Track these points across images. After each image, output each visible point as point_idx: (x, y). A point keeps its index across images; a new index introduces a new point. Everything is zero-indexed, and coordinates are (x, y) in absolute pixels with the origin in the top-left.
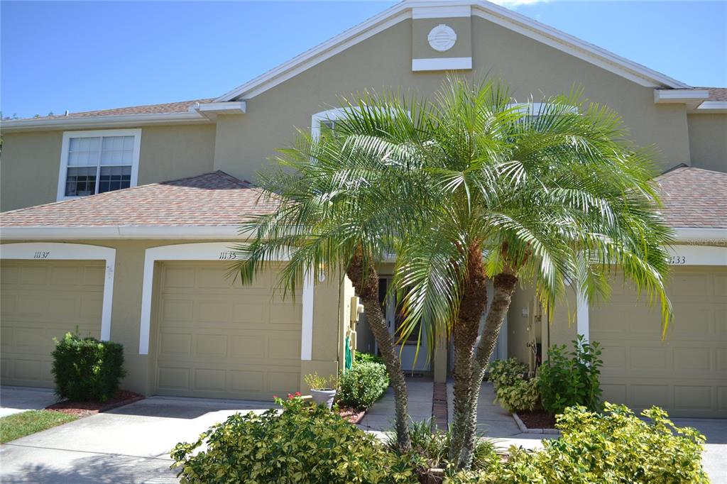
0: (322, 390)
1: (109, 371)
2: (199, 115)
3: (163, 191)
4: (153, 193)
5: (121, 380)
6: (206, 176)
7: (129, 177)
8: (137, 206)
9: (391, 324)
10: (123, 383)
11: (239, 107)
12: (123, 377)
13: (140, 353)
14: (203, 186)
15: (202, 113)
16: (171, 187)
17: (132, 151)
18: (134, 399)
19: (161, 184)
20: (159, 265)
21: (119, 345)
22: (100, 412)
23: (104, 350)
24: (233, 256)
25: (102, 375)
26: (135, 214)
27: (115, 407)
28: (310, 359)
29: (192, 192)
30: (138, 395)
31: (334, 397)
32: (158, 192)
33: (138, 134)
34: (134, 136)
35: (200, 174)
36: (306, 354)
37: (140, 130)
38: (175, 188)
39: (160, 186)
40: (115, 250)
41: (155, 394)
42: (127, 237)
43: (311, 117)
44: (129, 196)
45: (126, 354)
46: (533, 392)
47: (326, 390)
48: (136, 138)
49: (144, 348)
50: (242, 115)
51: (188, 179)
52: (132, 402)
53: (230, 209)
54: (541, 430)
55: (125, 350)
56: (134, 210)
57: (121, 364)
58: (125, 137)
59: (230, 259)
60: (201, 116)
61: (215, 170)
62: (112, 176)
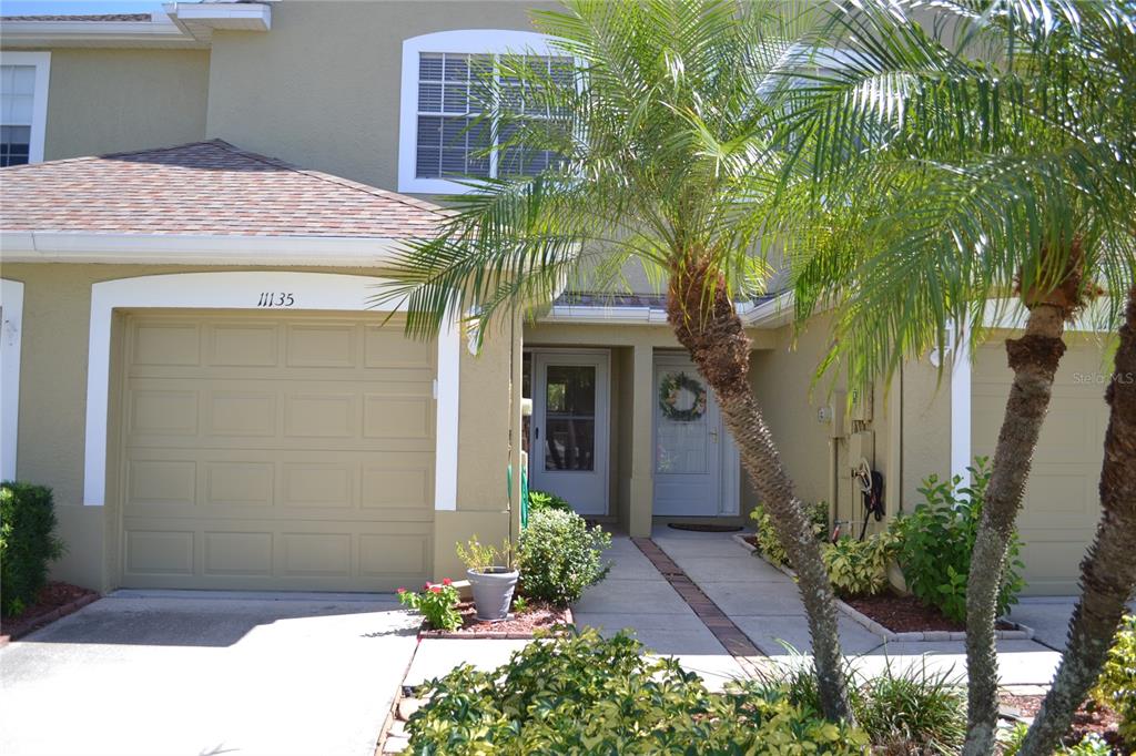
0: (488, 571)
1: (26, 546)
2: (176, 30)
3: (112, 171)
4: (91, 174)
5: (49, 563)
6: (194, 148)
7: (25, 149)
8: (62, 195)
9: (540, 434)
10: (55, 570)
11: (259, 15)
12: (54, 556)
13: (86, 503)
14: (193, 164)
15: (182, 23)
16: (127, 163)
17: (32, 96)
18: (79, 602)
19: (103, 158)
20: (121, 316)
21: (42, 489)
22: (12, 640)
23: (14, 504)
24: (288, 301)
25: (10, 558)
26: (63, 211)
27: (42, 624)
28: (454, 509)
29: (179, 174)
30: (85, 592)
31: (515, 584)
32: (100, 172)
33: (43, 62)
34: (35, 66)
35: (182, 143)
36: (445, 497)
37: (49, 53)
38: (136, 166)
39: (102, 161)
40: (22, 284)
41: (120, 587)
42: (51, 256)
43: (402, 44)
44: (39, 178)
45: (60, 507)
46: (875, 562)
47: (496, 572)
48: (38, 69)
49: (95, 490)
50: (266, 32)
51: (158, 151)
52: (77, 608)
53: (270, 205)
54: (919, 635)
55: (55, 500)
56: (57, 203)
57: (48, 530)
58: (16, 66)
59: (283, 307)
60: (179, 32)
61: (209, 137)
62: (12, 146)
